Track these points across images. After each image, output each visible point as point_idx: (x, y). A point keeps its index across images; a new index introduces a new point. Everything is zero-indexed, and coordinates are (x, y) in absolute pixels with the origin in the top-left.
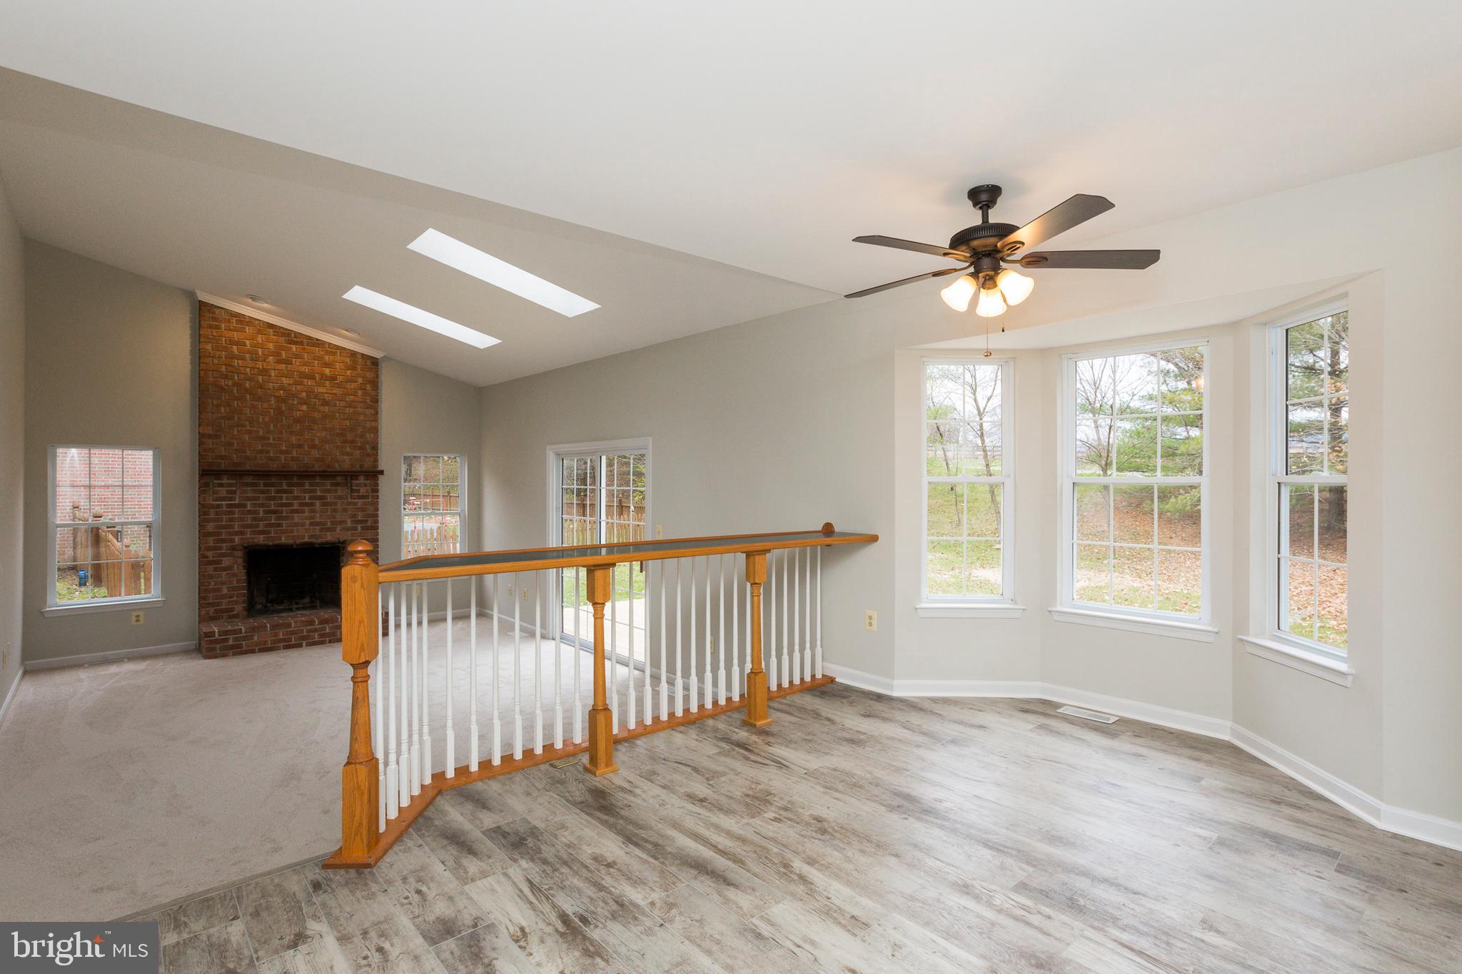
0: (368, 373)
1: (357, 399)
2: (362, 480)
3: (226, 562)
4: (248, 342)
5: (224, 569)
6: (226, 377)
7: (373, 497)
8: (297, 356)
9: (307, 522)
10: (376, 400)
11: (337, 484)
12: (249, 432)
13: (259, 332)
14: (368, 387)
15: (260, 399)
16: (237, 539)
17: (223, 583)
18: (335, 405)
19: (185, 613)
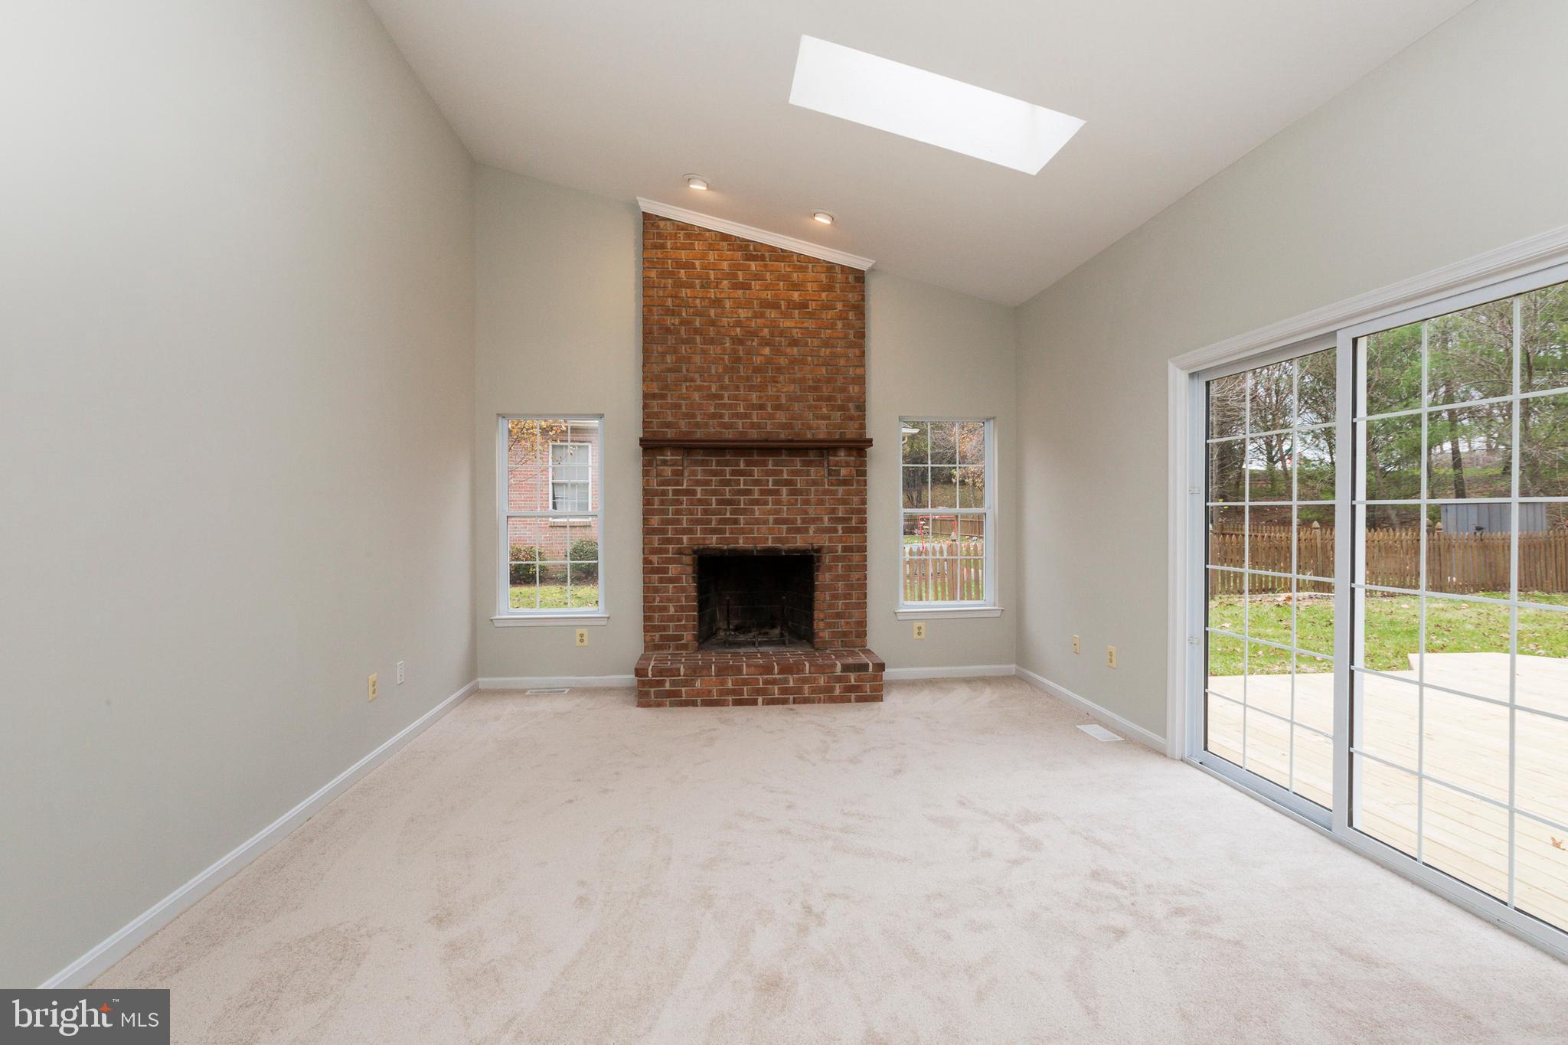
0: (851, 295)
1: (835, 335)
2: (842, 455)
3: (673, 570)
4: (697, 263)
5: (671, 580)
6: (672, 313)
7: (858, 482)
8: (757, 277)
9: (771, 518)
10: (861, 335)
11: (809, 463)
12: (699, 388)
13: (711, 247)
14: (851, 315)
15: (712, 341)
16: (685, 538)
17: (669, 600)
18: (806, 344)
19: (630, 641)
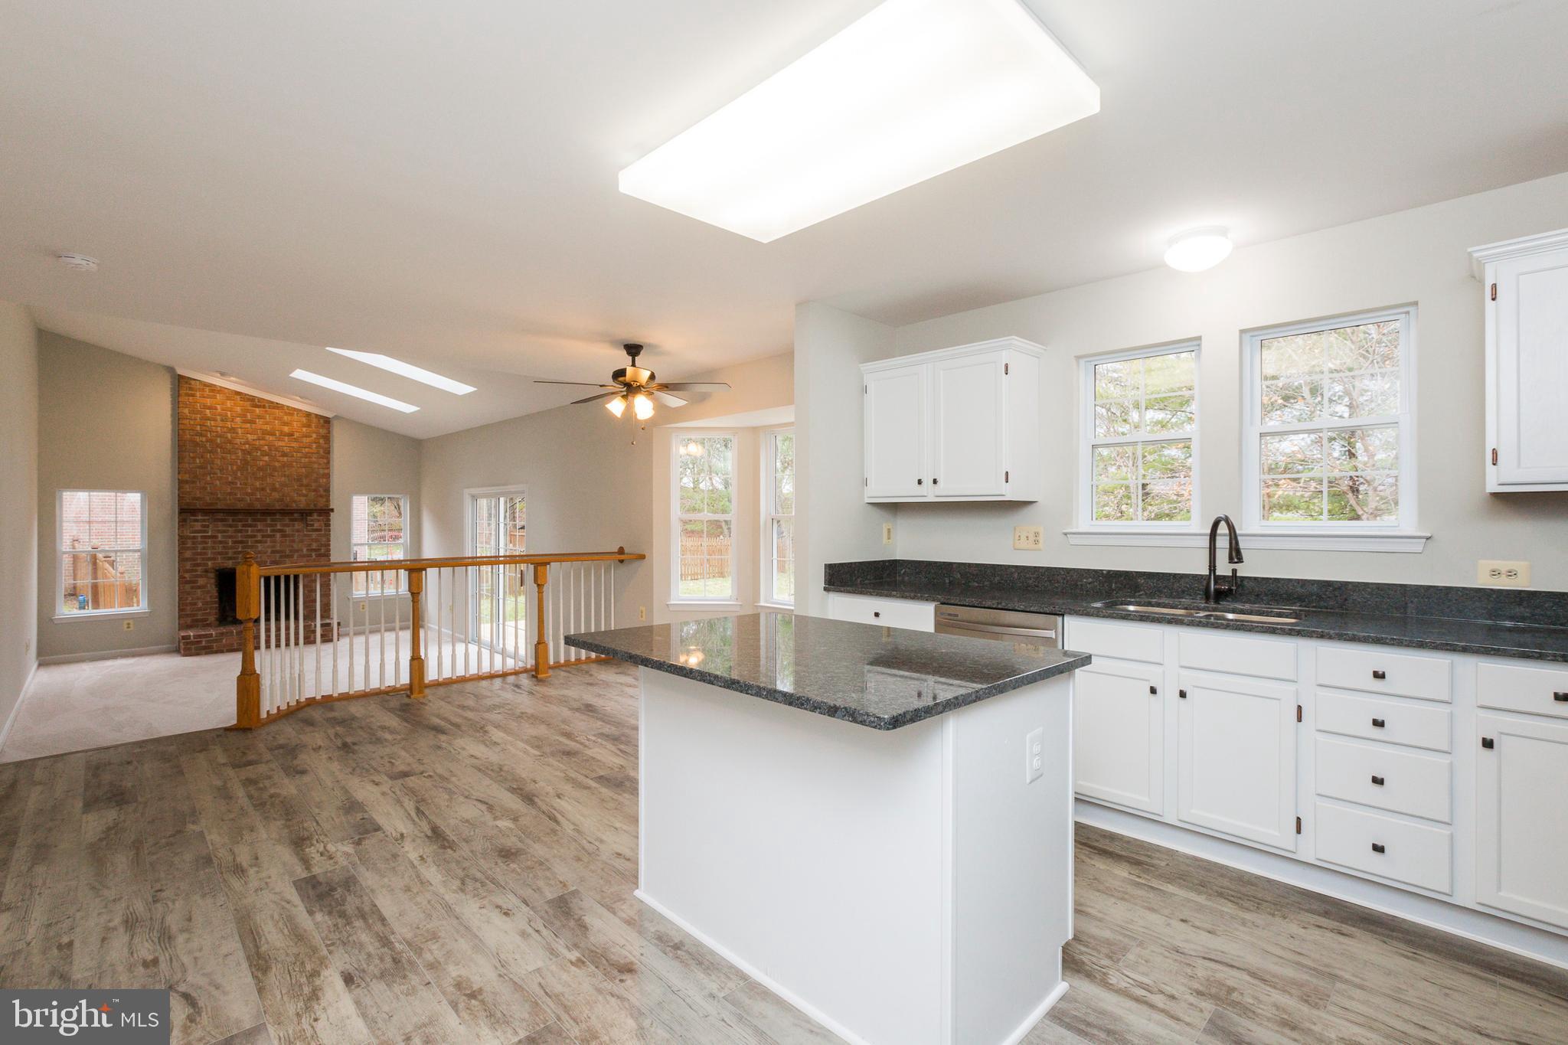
0: (321, 430)
1: (311, 451)
2: (315, 516)
3: (201, 581)
4: (218, 407)
5: (199, 587)
6: (201, 435)
7: (326, 530)
8: (260, 417)
9: (269, 550)
10: (328, 452)
11: (295, 520)
12: (220, 479)
13: (228, 398)
14: (321, 441)
15: (229, 452)
16: (210, 563)
17: (198, 599)
18: (293, 456)
19: (167, 621)
